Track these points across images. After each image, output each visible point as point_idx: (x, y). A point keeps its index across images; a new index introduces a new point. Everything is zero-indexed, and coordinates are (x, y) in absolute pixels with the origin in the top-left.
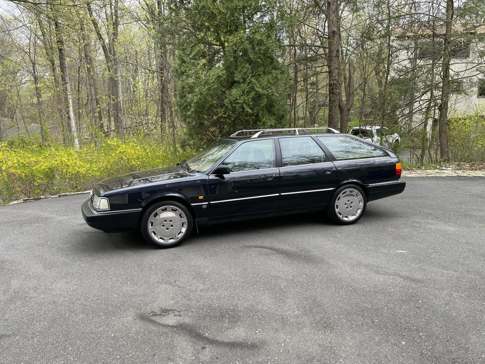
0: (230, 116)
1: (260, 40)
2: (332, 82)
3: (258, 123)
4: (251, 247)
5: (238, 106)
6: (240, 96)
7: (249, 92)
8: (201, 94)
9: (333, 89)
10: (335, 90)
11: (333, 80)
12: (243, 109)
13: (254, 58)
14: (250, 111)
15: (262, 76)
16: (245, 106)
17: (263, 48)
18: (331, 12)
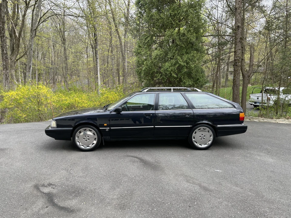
0: (164, 79)
1: (183, 33)
2: (236, 58)
3: (181, 83)
4: (130, 156)
5: (168, 73)
6: (169, 67)
7: (175, 64)
8: (147, 65)
9: (236, 63)
10: (237, 64)
11: (236, 57)
12: (171, 74)
13: (180, 44)
14: (175, 76)
15: (185, 55)
16: (172, 72)
17: (185, 38)
18: (237, 14)
